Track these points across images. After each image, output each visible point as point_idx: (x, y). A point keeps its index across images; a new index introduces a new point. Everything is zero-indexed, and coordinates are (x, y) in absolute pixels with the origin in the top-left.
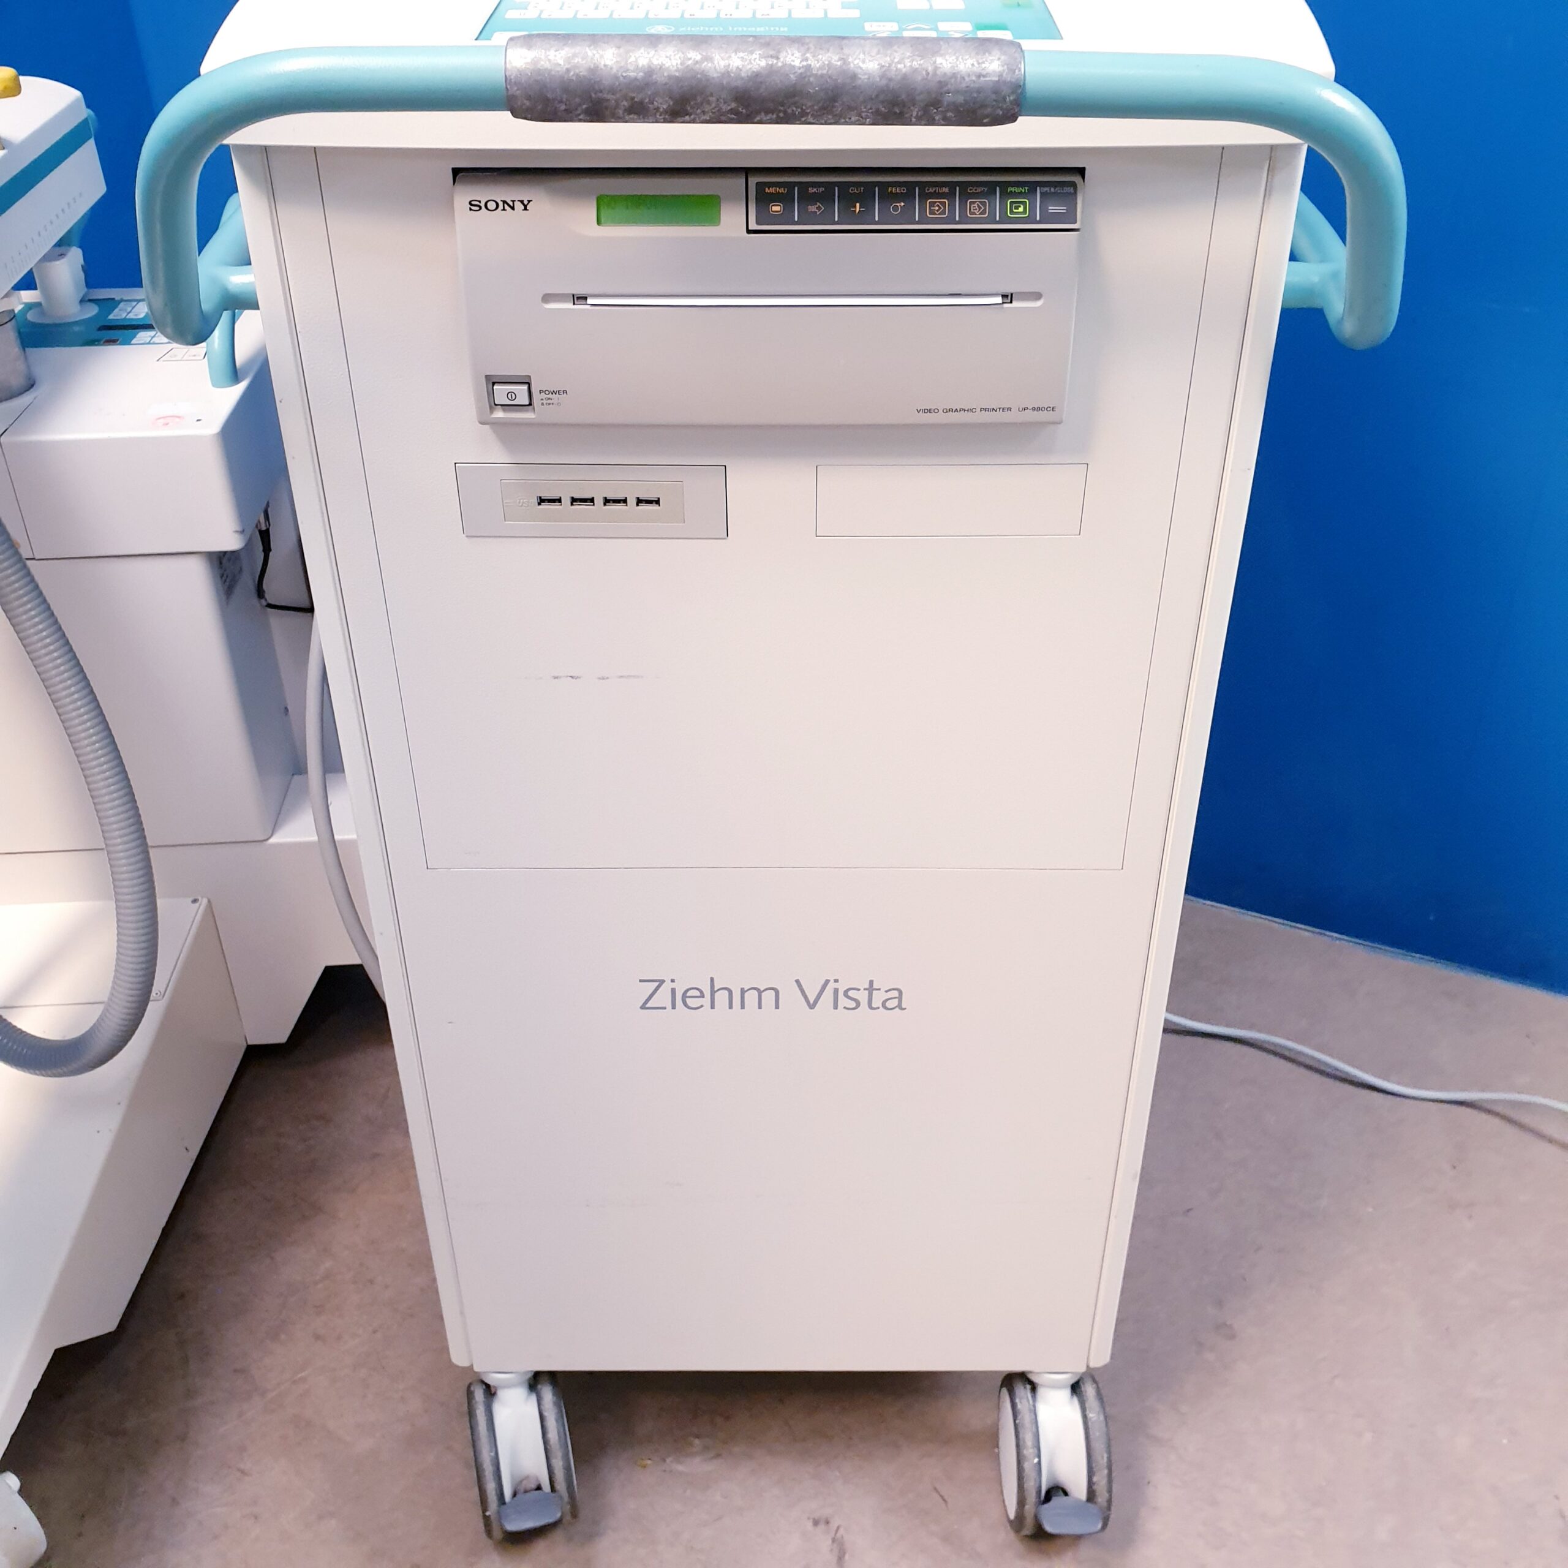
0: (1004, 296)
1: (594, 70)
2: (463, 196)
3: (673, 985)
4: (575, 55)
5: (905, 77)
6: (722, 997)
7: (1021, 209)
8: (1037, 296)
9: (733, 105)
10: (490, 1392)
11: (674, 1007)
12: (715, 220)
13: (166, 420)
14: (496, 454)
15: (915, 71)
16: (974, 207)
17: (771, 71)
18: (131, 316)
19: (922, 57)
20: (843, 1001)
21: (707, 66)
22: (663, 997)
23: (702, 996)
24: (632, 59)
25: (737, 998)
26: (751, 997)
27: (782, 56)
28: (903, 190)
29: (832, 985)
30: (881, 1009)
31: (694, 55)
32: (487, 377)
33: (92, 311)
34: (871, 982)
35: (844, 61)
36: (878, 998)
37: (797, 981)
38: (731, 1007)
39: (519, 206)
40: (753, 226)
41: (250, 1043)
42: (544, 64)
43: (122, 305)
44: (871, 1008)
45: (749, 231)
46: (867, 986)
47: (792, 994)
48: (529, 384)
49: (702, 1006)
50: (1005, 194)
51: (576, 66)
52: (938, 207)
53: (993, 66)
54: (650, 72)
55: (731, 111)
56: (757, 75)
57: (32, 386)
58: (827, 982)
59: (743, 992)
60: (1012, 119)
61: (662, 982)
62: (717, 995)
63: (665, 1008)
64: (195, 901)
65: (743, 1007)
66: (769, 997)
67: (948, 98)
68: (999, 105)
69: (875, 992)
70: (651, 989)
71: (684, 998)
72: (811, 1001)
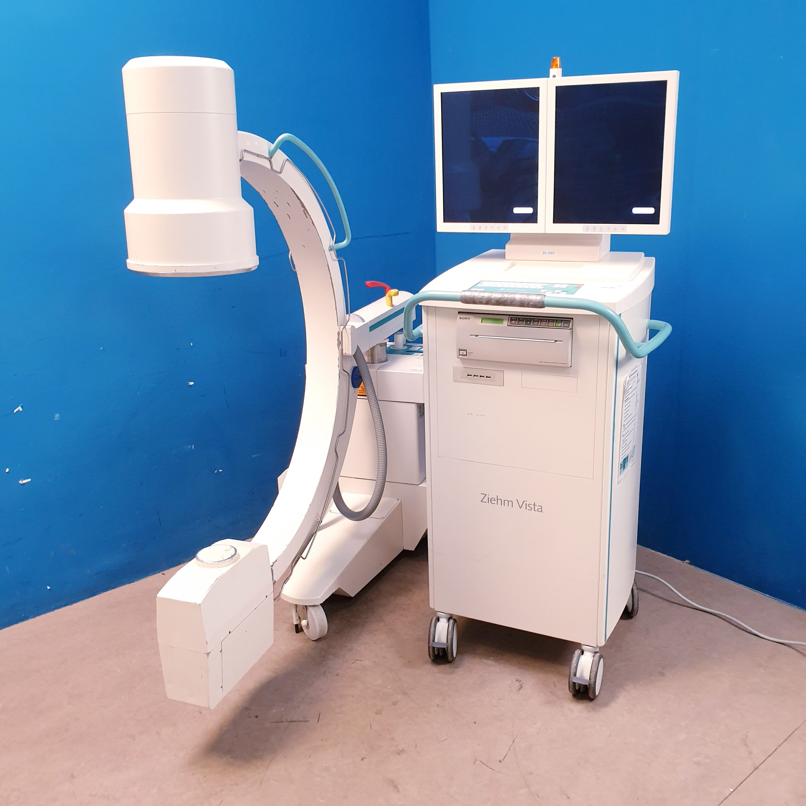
0: (555, 341)
1: (474, 296)
2: (459, 316)
3: (488, 496)
5: (524, 300)
6: (499, 501)
7: (559, 325)
8: (562, 341)
9: (496, 303)
10: (438, 619)
11: (488, 502)
12: (503, 323)
13: (413, 370)
14: (461, 365)
16: (550, 324)
17: (502, 297)
18: (415, 349)
19: (527, 296)
20: (528, 508)
21: (492, 296)
22: (486, 500)
23: (495, 500)
24: (480, 295)
25: (503, 502)
26: (506, 502)
28: (537, 320)
29: (525, 502)
30: (537, 511)
32: (459, 349)
33: (406, 347)
34: (535, 503)
35: (514, 297)
36: (536, 508)
37: (517, 500)
38: (501, 505)
39: (468, 319)
40: (509, 325)
41: (405, 549)
42: (466, 295)
43: (413, 347)
44: (535, 511)
45: (508, 326)
46: (533, 504)
47: (515, 503)
48: (466, 351)
49: (495, 503)
50: (556, 322)
51: (471, 295)
52: (543, 324)
53: (538, 298)
54: (483, 297)
55: (496, 304)
56: (499, 298)
57: (387, 361)
58: (524, 501)
59: (504, 501)
60: (543, 307)
61: (486, 495)
62: (498, 500)
63: (486, 502)
64: (398, 500)
65: (504, 505)
66: (510, 503)
67: (531, 303)
68: (541, 305)
69: (535, 506)
70: (484, 496)
71: (491, 500)
72: (520, 506)
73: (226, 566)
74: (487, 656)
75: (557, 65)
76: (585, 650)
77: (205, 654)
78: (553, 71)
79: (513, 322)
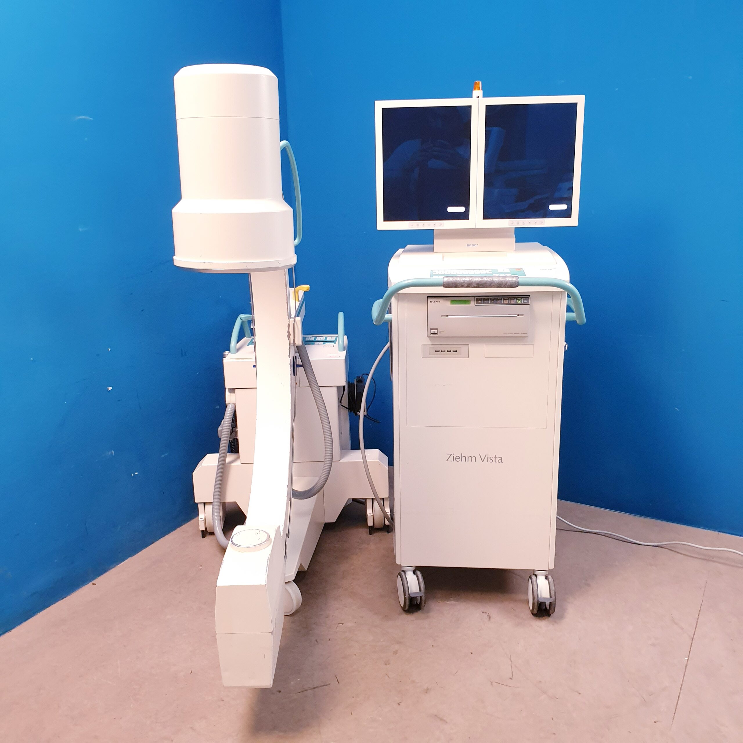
0: (517, 315)
1: (456, 281)
2: (429, 300)
3: (454, 455)
4: (454, 279)
5: (501, 281)
6: (464, 458)
7: (520, 301)
8: (523, 315)
10: (405, 573)
11: (453, 461)
12: (470, 304)
14: (430, 343)
15: (503, 280)
16: (512, 301)
17: (482, 280)
19: (504, 278)
20: (490, 460)
21: (473, 280)
22: (451, 459)
23: (460, 458)
24: (462, 279)
26: (470, 458)
27: (483, 278)
28: (499, 299)
29: (487, 456)
30: (498, 462)
31: (471, 279)
32: (431, 329)
34: (495, 455)
35: (492, 279)
36: (497, 459)
37: (480, 455)
38: (465, 461)
39: (438, 302)
40: (476, 304)
41: (326, 522)
42: (449, 280)
44: (496, 462)
46: (494, 456)
47: (478, 458)
48: (437, 330)
49: (459, 461)
50: (517, 299)
52: (506, 301)
53: (514, 279)
54: (464, 281)
55: (476, 286)
56: (480, 281)
58: (486, 455)
59: (468, 457)
60: (517, 287)
61: (451, 454)
63: (451, 461)
65: (468, 461)
66: (474, 458)
67: (508, 284)
68: (515, 285)
69: (496, 458)
70: (449, 456)
71: (456, 458)
72: (483, 460)
73: (266, 547)
74: (447, 598)
75: (479, 88)
76: (539, 575)
77: (270, 632)
78: (476, 93)
79: (480, 302)
